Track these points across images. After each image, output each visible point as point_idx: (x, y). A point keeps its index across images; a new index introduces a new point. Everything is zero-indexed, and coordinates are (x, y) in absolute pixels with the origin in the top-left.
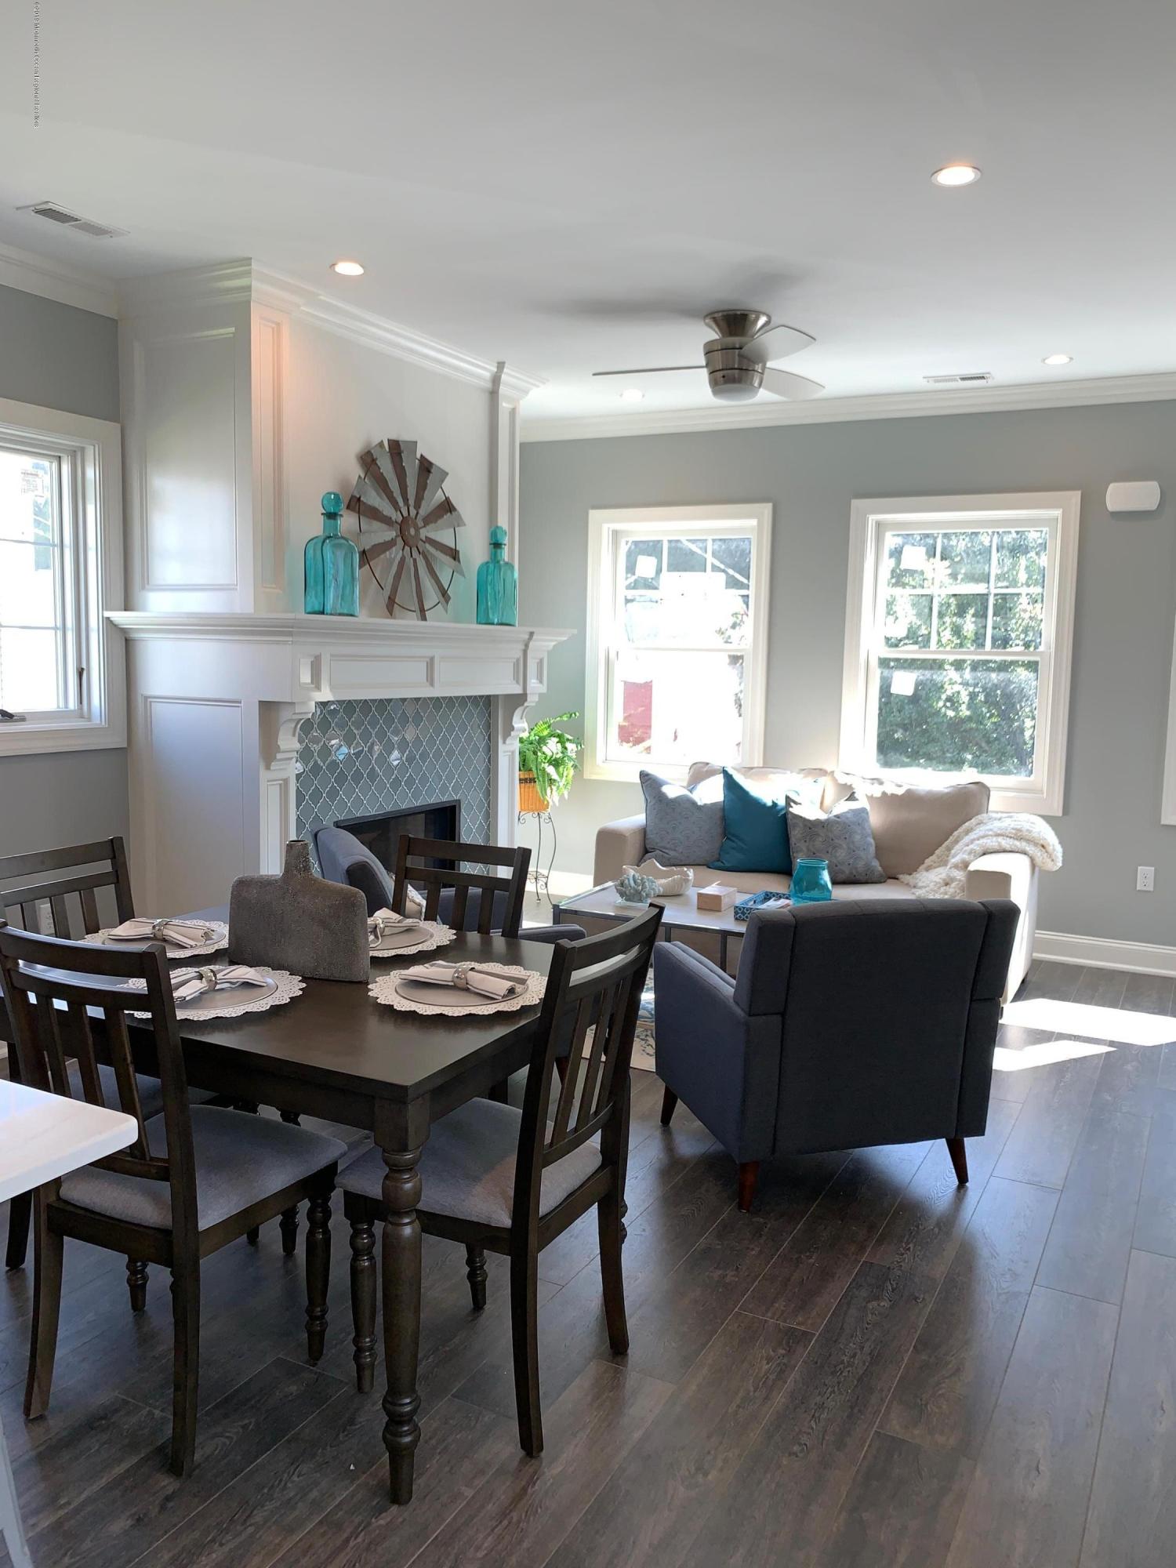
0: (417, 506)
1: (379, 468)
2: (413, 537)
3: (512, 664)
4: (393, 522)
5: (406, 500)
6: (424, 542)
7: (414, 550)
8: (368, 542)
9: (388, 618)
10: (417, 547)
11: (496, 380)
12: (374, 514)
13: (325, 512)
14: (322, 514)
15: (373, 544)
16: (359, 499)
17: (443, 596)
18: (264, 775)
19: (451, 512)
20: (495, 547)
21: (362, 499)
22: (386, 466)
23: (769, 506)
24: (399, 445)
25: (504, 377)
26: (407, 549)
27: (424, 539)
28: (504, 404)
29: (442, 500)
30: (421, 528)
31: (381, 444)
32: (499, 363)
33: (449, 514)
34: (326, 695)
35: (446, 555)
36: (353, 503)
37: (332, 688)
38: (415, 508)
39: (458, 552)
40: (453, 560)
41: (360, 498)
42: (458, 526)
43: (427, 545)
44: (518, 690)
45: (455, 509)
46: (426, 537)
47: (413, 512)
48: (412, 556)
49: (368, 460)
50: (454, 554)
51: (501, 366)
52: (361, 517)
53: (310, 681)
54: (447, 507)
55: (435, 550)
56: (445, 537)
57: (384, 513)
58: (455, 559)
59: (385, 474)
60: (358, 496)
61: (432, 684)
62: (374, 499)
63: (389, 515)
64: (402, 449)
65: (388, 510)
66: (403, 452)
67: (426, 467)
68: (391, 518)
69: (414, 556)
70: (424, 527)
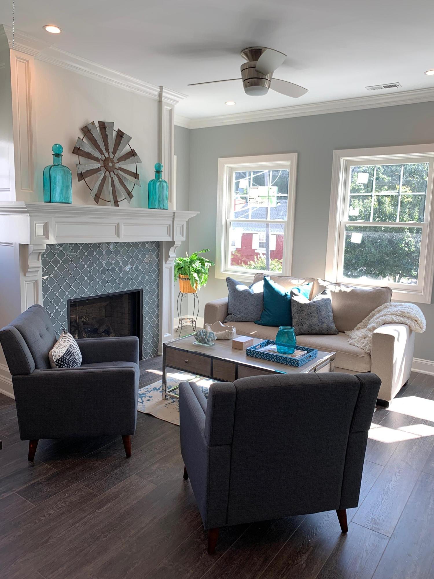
0: (114, 153)
1: (92, 134)
2: (111, 167)
3: (167, 227)
4: (99, 160)
5: (107, 150)
6: (118, 170)
7: (112, 173)
8: (83, 169)
9: (96, 205)
11: (160, 95)
12: (88, 156)
13: (54, 153)
14: (53, 154)
15: (87, 170)
16: (79, 149)
17: (128, 195)
18: (23, 279)
20: (157, 173)
21: (81, 148)
22: (97, 133)
23: (296, 154)
24: (105, 124)
25: (164, 94)
26: (108, 173)
27: (118, 168)
28: (165, 107)
29: (129, 151)
30: (116, 163)
31: (93, 123)
32: (160, 87)
33: (133, 157)
34: (52, 240)
35: (131, 176)
36: (76, 151)
37: (56, 237)
38: (113, 153)
39: (139, 175)
40: (135, 179)
42: (138, 162)
43: (119, 171)
44: (170, 239)
45: (136, 155)
46: (119, 167)
47: (112, 156)
49: (86, 130)
50: (136, 176)
51: (161, 88)
52: (79, 157)
54: (132, 154)
55: (124, 174)
56: (132, 168)
57: (94, 155)
58: (136, 178)
59: (95, 138)
60: (79, 147)
61: (118, 236)
62: (88, 147)
63: (97, 156)
64: (106, 125)
65: (96, 154)
66: (106, 127)
67: (120, 135)
68: (98, 158)
69: (111, 176)
70: (118, 162)
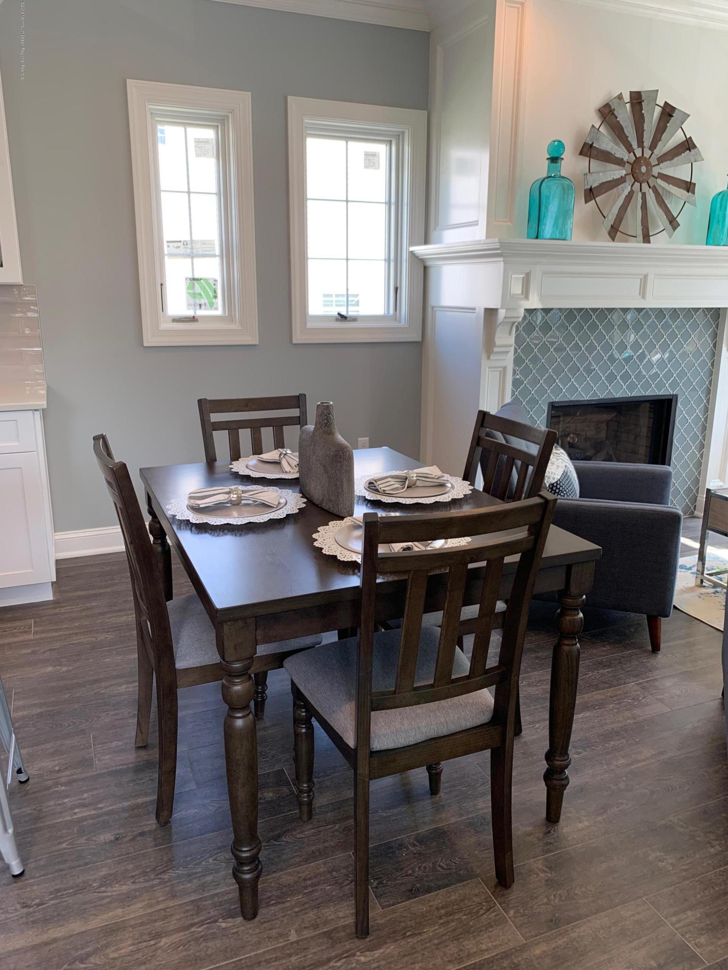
0: (653, 147)
1: (616, 117)
2: (644, 174)
4: (624, 163)
5: (641, 144)
6: (656, 178)
7: (645, 185)
8: (596, 181)
9: (609, 241)
10: (648, 182)
12: (607, 157)
13: (549, 157)
14: (547, 159)
15: (601, 182)
16: (591, 146)
17: (671, 223)
18: (485, 363)
19: (690, 151)
21: (594, 145)
22: (625, 114)
24: (641, 96)
26: (637, 185)
27: (656, 175)
29: (682, 141)
30: (654, 166)
31: (620, 97)
33: (688, 151)
34: (534, 302)
35: (680, 187)
36: (585, 150)
37: (542, 298)
38: (650, 149)
39: (694, 184)
40: (686, 192)
41: (593, 143)
42: (695, 161)
43: (659, 181)
45: (695, 147)
46: (659, 173)
47: (647, 153)
48: (641, 190)
49: (607, 113)
50: (689, 187)
52: (591, 159)
53: (520, 292)
54: (688, 145)
55: (667, 184)
56: (682, 173)
57: (616, 155)
58: (688, 192)
59: (621, 123)
60: (591, 143)
61: (644, 297)
62: (607, 142)
63: (620, 156)
64: (643, 98)
65: (620, 152)
66: (643, 101)
67: (668, 112)
68: (622, 159)
69: (643, 191)
70: (658, 165)
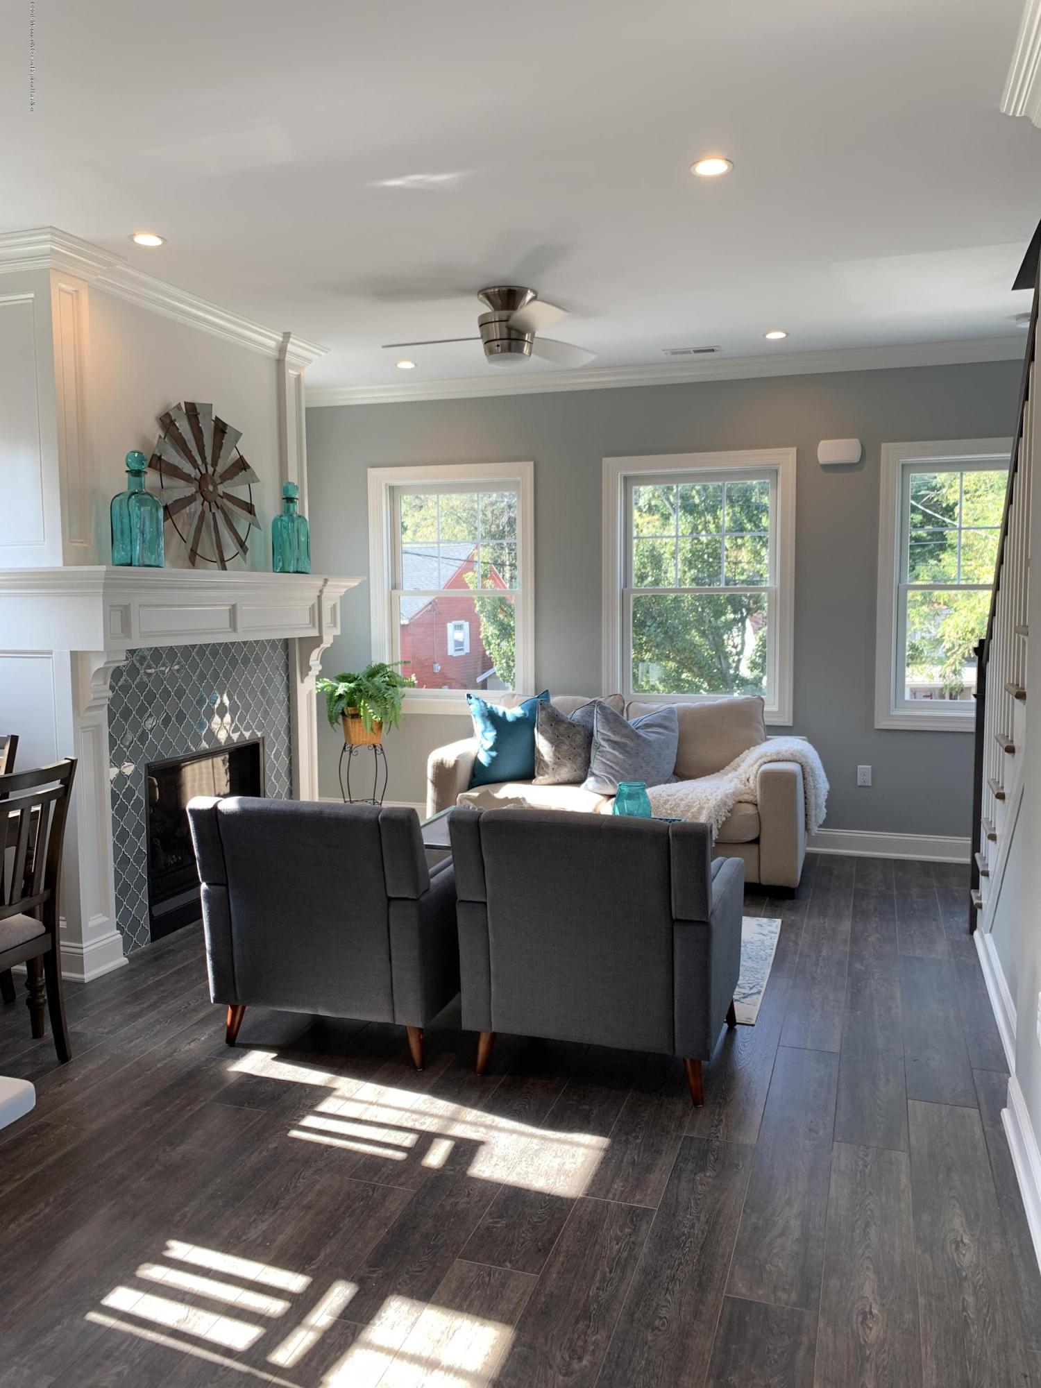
0: (214, 464)
1: (177, 429)
2: (212, 492)
3: (308, 611)
4: (192, 479)
5: (203, 458)
6: (222, 498)
7: (213, 505)
8: (171, 497)
9: (191, 569)
10: (215, 502)
11: (282, 350)
12: (175, 472)
13: (128, 469)
15: (175, 499)
17: (241, 547)
19: (245, 470)
20: (287, 502)
21: (163, 457)
22: (183, 426)
23: (532, 463)
24: (195, 408)
25: (290, 347)
26: (206, 503)
27: (221, 494)
28: (291, 371)
29: (237, 459)
30: (218, 484)
31: (179, 407)
32: (284, 333)
34: (136, 641)
35: (243, 509)
36: (154, 462)
37: (142, 636)
39: (254, 506)
40: (249, 514)
41: (161, 456)
42: (253, 482)
43: (225, 500)
44: (315, 633)
45: (249, 467)
46: (223, 492)
47: (211, 470)
48: (211, 510)
49: (167, 422)
50: (250, 508)
51: (287, 336)
52: (163, 475)
54: (242, 465)
55: (232, 505)
56: (241, 493)
57: (184, 471)
58: (251, 513)
59: (183, 434)
60: (159, 455)
61: (235, 630)
62: (173, 457)
63: (188, 472)
64: (198, 411)
65: (187, 468)
66: (199, 414)
67: (221, 428)
68: (190, 475)
69: (213, 511)
70: (222, 483)
